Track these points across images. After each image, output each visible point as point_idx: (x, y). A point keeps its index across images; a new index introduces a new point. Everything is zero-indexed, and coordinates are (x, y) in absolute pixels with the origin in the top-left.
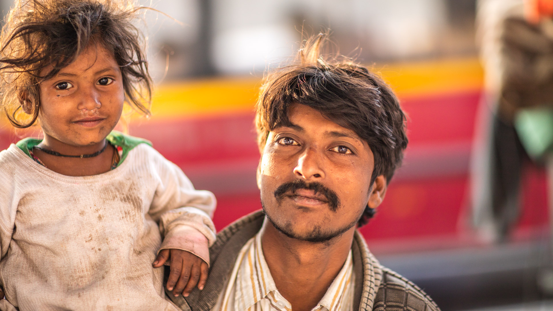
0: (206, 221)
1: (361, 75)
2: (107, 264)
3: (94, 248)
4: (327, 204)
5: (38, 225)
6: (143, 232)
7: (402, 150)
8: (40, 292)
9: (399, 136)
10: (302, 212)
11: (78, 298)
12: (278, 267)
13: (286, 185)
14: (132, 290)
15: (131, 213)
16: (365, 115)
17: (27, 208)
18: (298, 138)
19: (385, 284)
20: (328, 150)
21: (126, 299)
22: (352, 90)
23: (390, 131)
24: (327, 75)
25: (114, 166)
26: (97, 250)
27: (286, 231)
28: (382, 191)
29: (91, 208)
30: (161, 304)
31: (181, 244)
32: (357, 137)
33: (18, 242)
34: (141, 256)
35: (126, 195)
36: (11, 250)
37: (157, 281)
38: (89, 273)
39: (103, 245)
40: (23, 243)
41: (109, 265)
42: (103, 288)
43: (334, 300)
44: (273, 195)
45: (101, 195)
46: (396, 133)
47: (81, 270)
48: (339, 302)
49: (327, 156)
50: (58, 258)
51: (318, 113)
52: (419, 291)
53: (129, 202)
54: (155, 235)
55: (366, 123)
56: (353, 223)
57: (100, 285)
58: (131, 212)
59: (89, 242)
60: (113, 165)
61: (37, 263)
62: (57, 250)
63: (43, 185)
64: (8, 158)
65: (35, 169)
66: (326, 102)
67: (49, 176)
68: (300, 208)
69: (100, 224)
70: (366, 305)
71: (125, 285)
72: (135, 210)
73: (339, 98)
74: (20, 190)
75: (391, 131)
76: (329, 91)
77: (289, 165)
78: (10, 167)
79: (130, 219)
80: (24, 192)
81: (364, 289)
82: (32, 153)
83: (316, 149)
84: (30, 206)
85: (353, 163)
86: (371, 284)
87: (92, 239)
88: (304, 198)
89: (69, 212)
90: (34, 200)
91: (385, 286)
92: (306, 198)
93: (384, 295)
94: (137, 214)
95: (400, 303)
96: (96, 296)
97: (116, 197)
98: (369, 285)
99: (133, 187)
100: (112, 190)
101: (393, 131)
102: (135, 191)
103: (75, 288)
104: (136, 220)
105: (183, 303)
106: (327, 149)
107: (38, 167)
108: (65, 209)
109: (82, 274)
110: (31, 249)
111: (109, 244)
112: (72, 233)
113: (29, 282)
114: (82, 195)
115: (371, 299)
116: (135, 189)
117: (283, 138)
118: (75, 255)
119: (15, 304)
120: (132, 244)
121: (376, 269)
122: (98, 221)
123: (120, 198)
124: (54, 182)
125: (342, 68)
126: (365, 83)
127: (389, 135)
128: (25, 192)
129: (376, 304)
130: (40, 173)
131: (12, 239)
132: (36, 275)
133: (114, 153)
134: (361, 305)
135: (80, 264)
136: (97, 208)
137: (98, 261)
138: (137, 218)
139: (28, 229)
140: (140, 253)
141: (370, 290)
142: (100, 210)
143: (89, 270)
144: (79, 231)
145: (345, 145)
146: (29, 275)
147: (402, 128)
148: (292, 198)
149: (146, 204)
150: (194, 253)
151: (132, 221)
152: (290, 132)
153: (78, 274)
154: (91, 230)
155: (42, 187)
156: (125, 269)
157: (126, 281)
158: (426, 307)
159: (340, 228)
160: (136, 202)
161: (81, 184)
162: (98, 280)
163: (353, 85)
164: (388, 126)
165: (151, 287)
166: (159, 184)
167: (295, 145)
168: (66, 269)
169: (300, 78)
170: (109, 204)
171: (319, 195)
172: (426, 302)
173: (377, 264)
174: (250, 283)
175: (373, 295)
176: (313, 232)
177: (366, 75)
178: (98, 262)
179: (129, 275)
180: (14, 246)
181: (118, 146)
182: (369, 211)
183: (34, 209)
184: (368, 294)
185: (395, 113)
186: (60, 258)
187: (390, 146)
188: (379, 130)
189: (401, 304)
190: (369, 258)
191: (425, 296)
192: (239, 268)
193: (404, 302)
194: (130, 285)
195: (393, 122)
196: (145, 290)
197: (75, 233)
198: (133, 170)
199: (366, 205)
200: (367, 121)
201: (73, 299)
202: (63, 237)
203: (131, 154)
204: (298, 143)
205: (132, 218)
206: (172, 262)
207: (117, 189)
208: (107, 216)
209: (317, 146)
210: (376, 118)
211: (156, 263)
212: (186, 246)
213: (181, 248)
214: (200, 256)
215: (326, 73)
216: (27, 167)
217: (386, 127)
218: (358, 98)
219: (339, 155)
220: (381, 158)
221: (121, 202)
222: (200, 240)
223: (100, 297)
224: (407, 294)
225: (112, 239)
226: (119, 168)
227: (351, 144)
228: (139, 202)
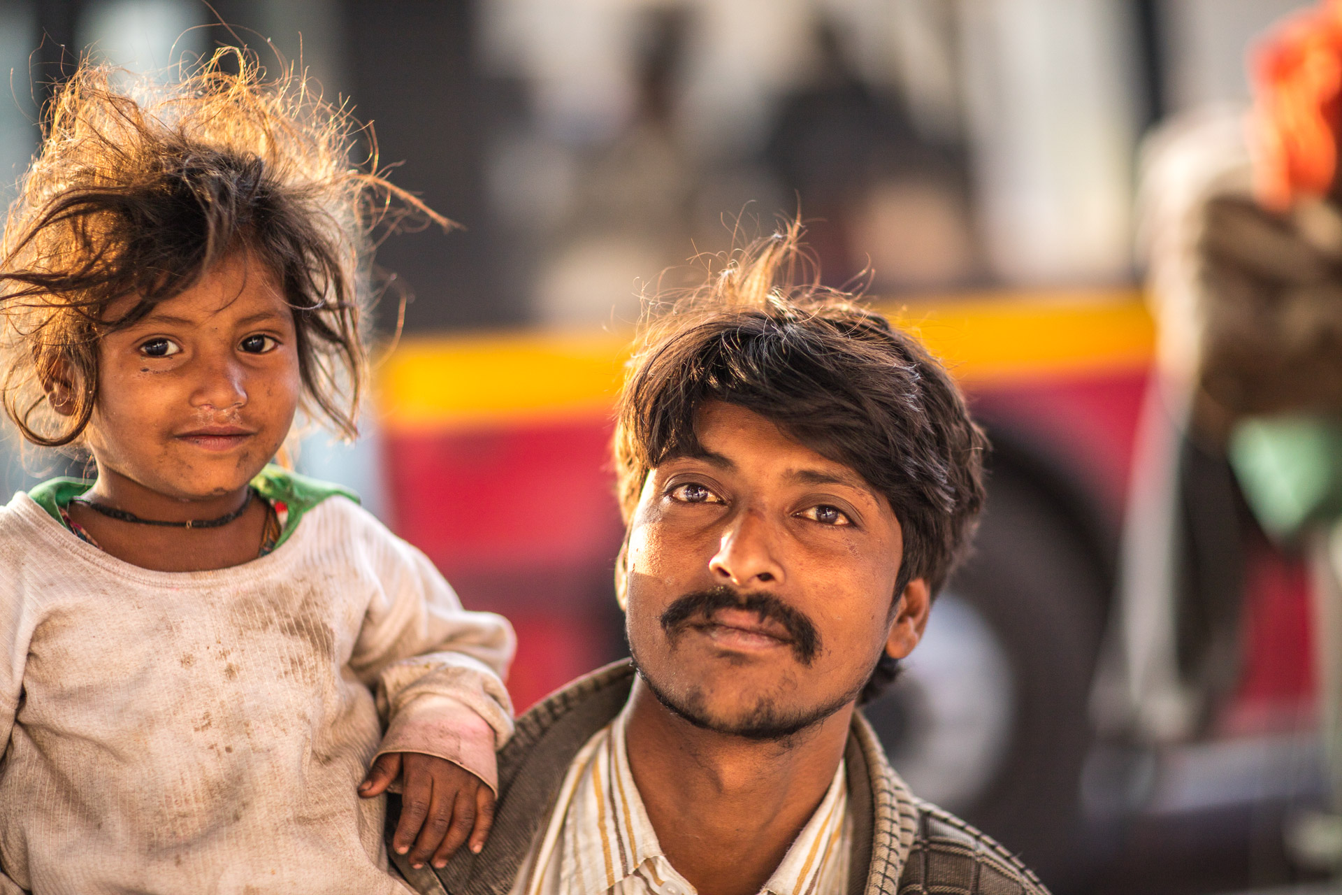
0: (491, 686)
1: (871, 335)
2: (245, 786)
3: (216, 745)
4: (788, 648)
5: (80, 688)
6: (335, 709)
7: (969, 517)
8: (83, 853)
9: (964, 483)
10: (729, 664)
11: (174, 868)
12: (666, 800)
13: (691, 598)
14: (308, 850)
15: (307, 663)
16: (883, 430)
17: (52, 647)
18: (718, 487)
20: (792, 516)
21: (290, 870)
22: (851, 370)
23: (941, 471)
24: (791, 333)
25: (267, 549)
26: (223, 750)
27: (688, 712)
28: (921, 616)
29: (208, 648)
30: (378, 885)
31: (428, 741)
32: (863, 483)
33: (31, 729)
34: (331, 768)
35: (295, 619)
36: (13, 748)
37: (367, 828)
38: (202, 806)
39: (237, 738)
40: (43, 734)
41: (251, 788)
42: (237, 844)
43: (801, 880)
44: (658, 623)
45: (234, 617)
46: (957, 475)
47: (183, 799)
48: (812, 884)
49: (790, 530)
50: (127, 770)
51: (768, 424)
52: (1007, 859)
53: (302, 636)
54: (366, 718)
55: (886, 450)
56: (853, 692)
57: (229, 836)
58: (305, 659)
59: (203, 731)
60: (265, 545)
61: (76, 783)
62: (125, 750)
63: (94, 591)
64: (8, 526)
65: (74, 552)
66: (790, 398)
67: (106, 570)
68: (725, 654)
69: (231, 688)
70: (879, 891)
71: (291, 837)
72: (315, 655)
73: (822, 389)
74: (37, 601)
75: (944, 471)
76: (797, 372)
77: (698, 550)
78: (12, 549)
79: (304, 677)
80: (46, 608)
81: (875, 853)
82: (67, 514)
83: (764, 513)
84: (60, 643)
85: (852, 548)
86: (891, 842)
87: (209, 724)
88: (734, 632)
89: (156, 658)
90: (70, 627)
91: (925, 847)
92: (738, 631)
93: (923, 867)
94: (320, 664)
95: (962, 887)
96: (219, 862)
97: (271, 622)
98: (887, 843)
99: (313, 600)
100: (261, 607)
101: (949, 471)
102: (315, 610)
103: (167, 841)
104: (318, 679)
105: (433, 885)
106: (791, 514)
107: (81, 547)
108: (147, 650)
109: (184, 809)
110: (61, 747)
111: (251, 736)
112: (161, 709)
113: (59, 829)
114: (186, 618)
115: (893, 877)
116: (316, 604)
117: (682, 485)
118: (169, 762)
119: (22, 881)
120: (310, 737)
121: (903, 806)
122: (226, 681)
123: (281, 625)
124: (118, 585)
125: (827, 317)
126: (883, 355)
127: (939, 481)
128: (49, 608)
129: (905, 889)
130: (86, 563)
131: (17, 722)
132: (74, 812)
133: (267, 518)
134: (867, 892)
135: (181, 784)
136: (224, 649)
137: (225, 777)
138: (321, 674)
139: (55, 697)
140: (328, 760)
141: (889, 855)
142: (231, 654)
143: (202, 800)
144: (179, 705)
145: (835, 505)
146: (57, 812)
147: (971, 464)
148: (704, 632)
149: (343, 640)
150: (461, 763)
151: (310, 681)
152: (701, 470)
153: (175, 808)
154: (209, 702)
155: (91, 596)
156: (291, 797)
157: (294, 827)
159: (820, 705)
160: (319, 635)
161: (186, 591)
162: (224, 823)
163: (853, 357)
164: (936, 457)
165: (353, 842)
166: (375, 594)
167: (712, 503)
168: (147, 796)
169: (726, 341)
170: (252, 638)
171: (771, 624)
172: (1025, 886)
173: (907, 794)
174: (597, 838)
175: (896, 868)
176: (755, 715)
177: (883, 336)
178: (224, 780)
179: (300, 812)
180: (21, 741)
181: (277, 501)
182: (887, 666)
183: (71, 649)
184: (884, 864)
185: (954, 427)
186: (131, 770)
187: (943, 509)
188: (916, 467)
189: (963, 890)
190: (888, 779)
191: (1022, 871)
192: (571, 802)
193: (971, 885)
194: (303, 836)
195: (950, 450)
196: (338, 849)
197: (168, 709)
198: (312, 559)
199: (882, 649)
200: (887, 445)
201: (163, 870)
202: (140, 717)
203: (309, 520)
204: (720, 497)
205: (308, 674)
206: (406, 786)
207: (273, 603)
208: (247, 669)
209: (767, 506)
210: (910, 439)
211: (366, 787)
212: (441, 747)
213: (428, 750)
214: (474, 770)
215: (789, 328)
216: (54, 548)
217: (934, 460)
218: (865, 389)
219: (818, 527)
220: (920, 537)
221: (282, 637)
222: (474, 732)
223: (227, 866)
224: (979, 866)
225: (258, 725)
226: (277, 553)
227: (848, 501)
228: (327, 637)
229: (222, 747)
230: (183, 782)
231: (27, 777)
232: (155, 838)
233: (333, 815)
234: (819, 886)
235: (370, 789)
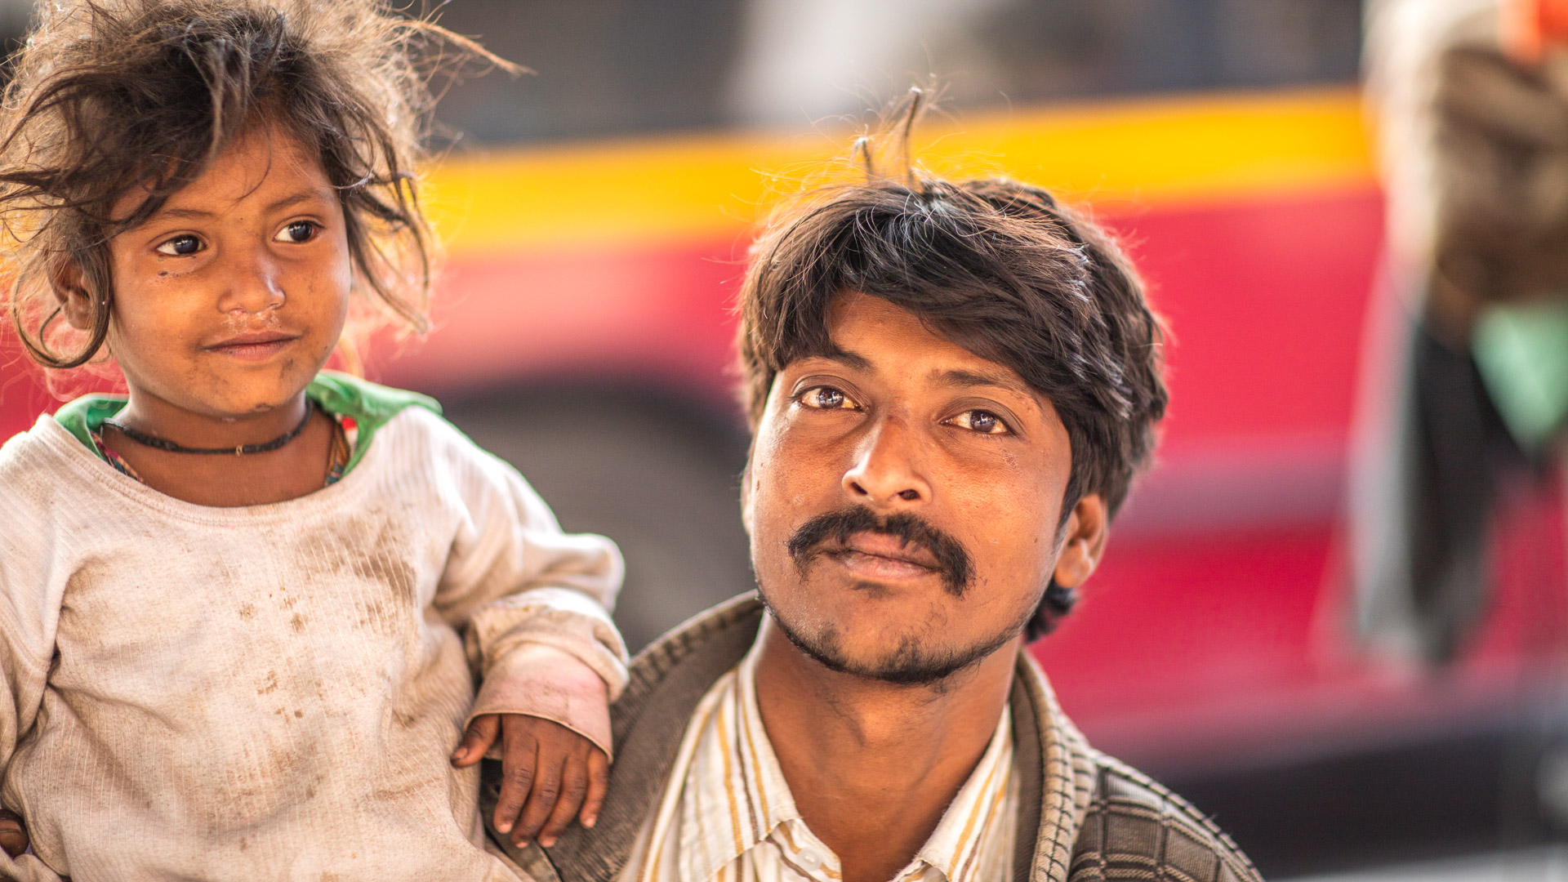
0: (602, 631)
1: (1031, 212)
2: (319, 756)
3: (284, 709)
4: (936, 576)
5: (123, 646)
6: (418, 662)
7: (1151, 422)
8: (131, 836)
9: (1143, 384)
10: (868, 597)
11: (239, 853)
13: (822, 520)
14: (392, 828)
15: (386, 610)
16: (1043, 323)
17: (90, 599)
18: (855, 390)
19: (1103, 802)
20: (940, 423)
21: (374, 852)
22: (1006, 252)
23: (1115, 371)
24: (938, 211)
25: (334, 475)
26: (291, 714)
27: (821, 652)
28: (1095, 538)
29: (271, 596)
30: (474, 865)
31: (531, 699)
32: (1021, 384)
33: (66, 693)
34: (415, 730)
35: (370, 557)
36: (47, 717)
37: (461, 797)
38: (270, 781)
39: (308, 700)
40: (81, 698)
41: (326, 758)
42: (312, 825)
43: (960, 848)
44: (786, 550)
45: (299, 558)
46: (1134, 374)
47: (247, 774)
48: (973, 852)
49: (937, 440)
50: (182, 741)
51: (911, 318)
52: (1199, 822)
53: (380, 578)
54: (455, 669)
55: (1048, 346)
56: (1015, 627)
57: (302, 815)
58: (384, 606)
59: (268, 693)
60: (332, 470)
61: (120, 755)
62: (177, 718)
63: (136, 533)
64: (32, 457)
66: (935, 287)
67: (150, 507)
68: (862, 585)
69: (299, 642)
70: (1048, 861)
71: (373, 815)
72: (395, 600)
73: (972, 275)
74: (70, 547)
75: (1119, 370)
76: (942, 257)
77: (830, 464)
78: (39, 483)
79: (383, 626)
80: (82, 554)
81: (1045, 817)
82: (100, 440)
83: (907, 421)
84: (98, 594)
85: (1010, 460)
86: (1063, 803)
87: (275, 685)
88: (872, 559)
89: (211, 609)
90: (110, 576)
91: (1103, 807)
92: (877, 558)
93: (1100, 833)
94: (401, 611)
95: (1146, 855)
96: (291, 845)
97: (343, 562)
98: (1059, 804)
99: (390, 534)
100: (331, 544)
101: (1125, 370)
102: (394, 546)
104: (399, 629)
105: (537, 858)
106: (939, 421)
107: (120, 481)
108: (199, 600)
109: (249, 785)
110: (102, 714)
111: (324, 697)
112: (219, 669)
113: (100, 806)
114: (244, 561)
115: (1065, 843)
116: (395, 539)
117: (813, 388)
118: (230, 731)
119: (59, 866)
120: (390, 697)
121: (1078, 761)
122: (293, 633)
123: (354, 566)
124: (164, 525)
125: (982, 192)
126: (1043, 235)
127: (1113, 381)
128: (84, 556)
129: (1079, 858)
130: (126, 500)
131: (49, 685)
132: (118, 788)
133: (333, 437)
134: (1036, 862)
135: (244, 755)
136: (289, 597)
137: (295, 746)
138: (402, 623)
139: (94, 658)
140: (411, 721)
141: (1060, 819)
142: (298, 602)
143: (269, 774)
144: (239, 664)
145: (990, 409)
146: (98, 788)
147: (1152, 361)
148: (838, 559)
149: (425, 579)
150: (570, 725)
151: (388, 630)
152: (835, 371)
153: (239, 784)
154: (274, 658)
155: (133, 540)
156: (370, 768)
157: (375, 804)
158: (1218, 867)
159: (975, 644)
160: (400, 576)
161: (243, 530)
162: (297, 801)
163: (1009, 238)
164: (1109, 354)
165: (444, 816)
166: (462, 524)
167: (848, 409)
168: (205, 770)
169: (861, 221)
170: (322, 583)
171: (915, 550)
172: (1220, 854)
173: (1082, 745)
174: (722, 799)
175: (1069, 834)
176: (898, 655)
177: (1045, 212)
178: (294, 750)
179: (380, 785)
180: (55, 706)
181: (345, 417)
182: (1058, 597)
183: (111, 601)
184: (1054, 829)
185: (1132, 318)
186: (185, 740)
187: (1117, 413)
188: (1085, 366)
189: (1147, 858)
190: (1059, 729)
191: (1216, 836)
192: (693, 757)
193: (1156, 853)
194: (385, 813)
195: (1125, 345)
196: (428, 826)
197: (227, 669)
198: (387, 484)
199: (1049, 578)
200: (1050, 341)
201: (226, 855)
202: (194, 680)
203: (382, 438)
204: (858, 404)
205: (388, 624)
206: (508, 751)
207: (344, 539)
208: (316, 619)
209: (910, 413)
210: (1077, 333)
211: (461, 755)
212: (547, 707)
213: (532, 710)
214: (585, 732)
215: (937, 205)
216: (86, 482)
217: (1106, 357)
218: (1023, 275)
219: (971, 436)
220: (1092, 446)
221: (356, 579)
222: (584, 686)
223: (301, 850)
224: (1166, 829)
225: (332, 684)
226: (347, 481)
227: (1007, 405)
228: (407, 578)
229: (290, 711)
230: (247, 754)
231: (64, 749)
232: (217, 819)
233: (420, 785)
234: (980, 855)
235: (465, 757)
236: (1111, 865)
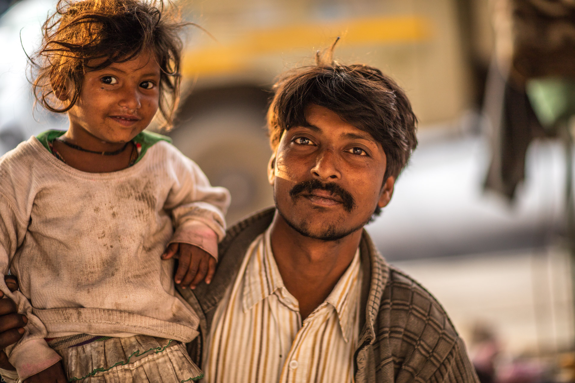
0: (217, 217)
1: (377, 79)
2: (118, 262)
3: (107, 244)
4: (342, 205)
5: (53, 219)
8: (51, 286)
9: (411, 139)
10: (318, 211)
11: (87, 294)
12: (287, 264)
13: (303, 184)
14: (138, 288)
16: (382, 119)
17: (43, 202)
18: (313, 139)
19: (392, 282)
20: (344, 151)
21: (133, 296)
22: (369, 92)
24: (345, 77)
25: (132, 164)
26: (109, 247)
27: (300, 230)
28: (391, 191)
29: (106, 205)
31: (190, 239)
32: (373, 139)
33: (34, 234)
34: (150, 253)
35: (141, 194)
36: (26, 241)
37: (166, 276)
38: (100, 269)
39: (115, 242)
40: (38, 235)
41: (120, 263)
42: (112, 286)
43: (340, 298)
44: (289, 195)
45: (116, 192)
46: (409, 135)
47: (92, 266)
48: (345, 299)
49: (343, 157)
50: (71, 252)
51: (335, 115)
52: (424, 290)
53: (144, 201)
54: (168, 229)
55: (382, 126)
57: (109, 282)
58: (144, 211)
59: (102, 238)
60: (132, 162)
61: (50, 256)
62: (70, 245)
63: (60, 180)
64: (27, 151)
65: (53, 163)
66: (345, 104)
67: (66, 171)
68: (316, 207)
69: (114, 221)
70: (373, 302)
71: (131, 284)
72: (149, 209)
73: (357, 101)
74: (37, 184)
75: (404, 134)
76: (347, 94)
77: (305, 164)
78: (28, 161)
79: (143, 218)
80: (41, 186)
81: (372, 287)
82: (51, 145)
83: (333, 150)
84: (46, 200)
85: (367, 165)
86: (378, 283)
87: (104, 236)
88: (320, 199)
89: (84, 208)
90: (50, 194)
91: (392, 284)
92: (322, 198)
93: (390, 293)
94: (150, 213)
95: (406, 301)
96: (105, 292)
97: (131, 195)
98: (376, 283)
99: (149, 185)
100: (128, 188)
101: (406, 134)
102: (150, 190)
103: (85, 282)
104: (149, 219)
105: (191, 296)
107: (56, 161)
108: (81, 204)
109: (92, 270)
110: (45, 241)
111: (121, 241)
112: (85, 229)
113: (43, 276)
114: (97, 192)
116: (150, 187)
117: (299, 138)
118: (87, 251)
119: (28, 295)
120: (142, 242)
121: (383, 267)
122: (112, 218)
123: (135, 196)
124: (70, 178)
126: (381, 87)
127: (402, 138)
128: (42, 187)
129: (383, 302)
130: (58, 168)
131: (28, 230)
132: (49, 268)
133: (133, 150)
135: (92, 260)
136: (112, 205)
137: (109, 258)
138: (151, 217)
139: (43, 222)
140: (149, 250)
142: (115, 207)
143: (100, 267)
144: (92, 228)
145: (361, 147)
146: (42, 269)
148: (308, 198)
149: (160, 202)
150: (203, 248)
151: (145, 220)
152: (307, 132)
153: (89, 269)
154: (105, 227)
155: (59, 182)
157: (132, 280)
159: (352, 228)
160: (151, 201)
161: (98, 181)
162: (108, 276)
163: (369, 88)
165: (158, 283)
166: (174, 183)
167: (311, 145)
168: (77, 264)
169: (318, 80)
171: (335, 196)
172: (431, 301)
173: (385, 263)
174: (258, 279)
175: (380, 293)
176: (328, 232)
177: (382, 79)
179: (135, 273)
180: (29, 238)
181: (138, 143)
183: (50, 203)
184: (375, 292)
185: (408, 116)
187: (403, 149)
188: (394, 133)
190: (377, 256)
192: (248, 263)
193: (410, 301)
194: (136, 283)
195: (406, 125)
196: (152, 287)
197: (88, 229)
198: (150, 168)
200: (383, 124)
201: (83, 295)
202: (77, 232)
203: (150, 151)
204: (315, 143)
206: (181, 256)
207: (133, 187)
208: (121, 214)
209: (334, 148)
210: (391, 122)
211: (164, 256)
212: (195, 241)
213: (190, 242)
214: (208, 250)
216: (45, 161)
217: (400, 129)
218: (374, 101)
219: (354, 156)
220: (394, 160)
221: (135, 201)
222: (209, 235)
223: (108, 295)
224: (413, 293)
225: (124, 237)
226: (136, 166)
227: (367, 146)
228: (154, 201)
229: (109, 245)
230: (93, 259)
231: (31, 254)
232: (80, 281)
233: (150, 272)
235: (166, 256)
236: (394, 304)
